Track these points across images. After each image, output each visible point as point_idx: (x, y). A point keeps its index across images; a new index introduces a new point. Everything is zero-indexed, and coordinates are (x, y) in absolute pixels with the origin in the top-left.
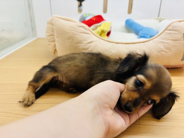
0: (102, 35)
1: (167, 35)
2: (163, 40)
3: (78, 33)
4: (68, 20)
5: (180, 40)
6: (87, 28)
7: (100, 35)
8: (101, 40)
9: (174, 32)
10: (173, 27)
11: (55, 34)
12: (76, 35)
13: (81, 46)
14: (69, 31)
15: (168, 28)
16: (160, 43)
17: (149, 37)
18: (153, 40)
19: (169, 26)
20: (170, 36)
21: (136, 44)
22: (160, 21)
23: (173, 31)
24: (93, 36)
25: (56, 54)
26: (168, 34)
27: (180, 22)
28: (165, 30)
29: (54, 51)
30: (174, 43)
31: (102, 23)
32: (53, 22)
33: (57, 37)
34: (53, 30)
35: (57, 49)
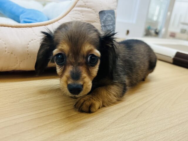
1: (79, 14)
5: (96, 21)
9: (86, 9)
10: (84, 2)
15: (78, 4)
20: (83, 15)
22: (44, 5)
23: (86, 7)
26: (79, 12)
28: (74, 6)
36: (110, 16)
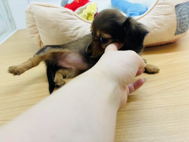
0: (89, 18)
1: (158, 10)
2: (155, 15)
3: (63, 19)
4: (49, 7)
5: (172, 13)
7: (87, 19)
9: (165, 6)
10: (163, 1)
11: (37, 25)
12: (61, 23)
13: (68, 33)
14: (52, 19)
15: (159, 2)
16: (152, 20)
17: (138, 13)
18: (144, 17)
20: (161, 10)
23: (164, 4)
24: (80, 20)
25: (42, 46)
26: (158, 9)
28: (156, 5)
29: (39, 44)
30: (166, 17)
31: (87, 5)
32: (32, 10)
33: (41, 28)
34: (34, 20)
35: (42, 41)
36: (185, 7)
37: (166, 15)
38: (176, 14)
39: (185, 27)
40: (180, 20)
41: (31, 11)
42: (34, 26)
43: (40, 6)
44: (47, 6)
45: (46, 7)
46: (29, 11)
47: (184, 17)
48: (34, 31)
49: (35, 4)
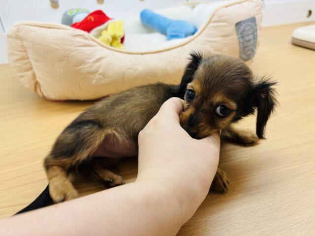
0: (114, 44)
1: (214, 30)
2: (209, 37)
3: (75, 47)
4: (50, 28)
5: (232, 34)
6: (88, 37)
7: (111, 45)
8: (115, 53)
9: (222, 24)
10: (219, 17)
11: (30, 56)
12: (72, 52)
13: (85, 68)
14: (58, 47)
16: (206, 44)
17: (183, 35)
18: (196, 40)
19: (213, 15)
20: (217, 31)
21: (171, 51)
23: (220, 22)
24: (101, 48)
25: (38, 90)
26: (214, 28)
27: (227, 7)
28: (209, 22)
29: (33, 87)
30: (225, 40)
31: (108, 24)
32: (21, 34)
33: (37, 61)
34: (24, 50)
35: (39, 81)
36: (249, 25)
37: (224, 36)
38: (238, 35)
39: (250, 52)
40: (243, 43)
41: (19, 35)
42: (23, 59)
43: (35, 27)
44: (47, 26)
45: (45, 29)
46: (16, 34)
47: (247, 38)
48: (25, 66)
49: (27, 25)
